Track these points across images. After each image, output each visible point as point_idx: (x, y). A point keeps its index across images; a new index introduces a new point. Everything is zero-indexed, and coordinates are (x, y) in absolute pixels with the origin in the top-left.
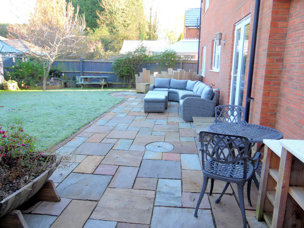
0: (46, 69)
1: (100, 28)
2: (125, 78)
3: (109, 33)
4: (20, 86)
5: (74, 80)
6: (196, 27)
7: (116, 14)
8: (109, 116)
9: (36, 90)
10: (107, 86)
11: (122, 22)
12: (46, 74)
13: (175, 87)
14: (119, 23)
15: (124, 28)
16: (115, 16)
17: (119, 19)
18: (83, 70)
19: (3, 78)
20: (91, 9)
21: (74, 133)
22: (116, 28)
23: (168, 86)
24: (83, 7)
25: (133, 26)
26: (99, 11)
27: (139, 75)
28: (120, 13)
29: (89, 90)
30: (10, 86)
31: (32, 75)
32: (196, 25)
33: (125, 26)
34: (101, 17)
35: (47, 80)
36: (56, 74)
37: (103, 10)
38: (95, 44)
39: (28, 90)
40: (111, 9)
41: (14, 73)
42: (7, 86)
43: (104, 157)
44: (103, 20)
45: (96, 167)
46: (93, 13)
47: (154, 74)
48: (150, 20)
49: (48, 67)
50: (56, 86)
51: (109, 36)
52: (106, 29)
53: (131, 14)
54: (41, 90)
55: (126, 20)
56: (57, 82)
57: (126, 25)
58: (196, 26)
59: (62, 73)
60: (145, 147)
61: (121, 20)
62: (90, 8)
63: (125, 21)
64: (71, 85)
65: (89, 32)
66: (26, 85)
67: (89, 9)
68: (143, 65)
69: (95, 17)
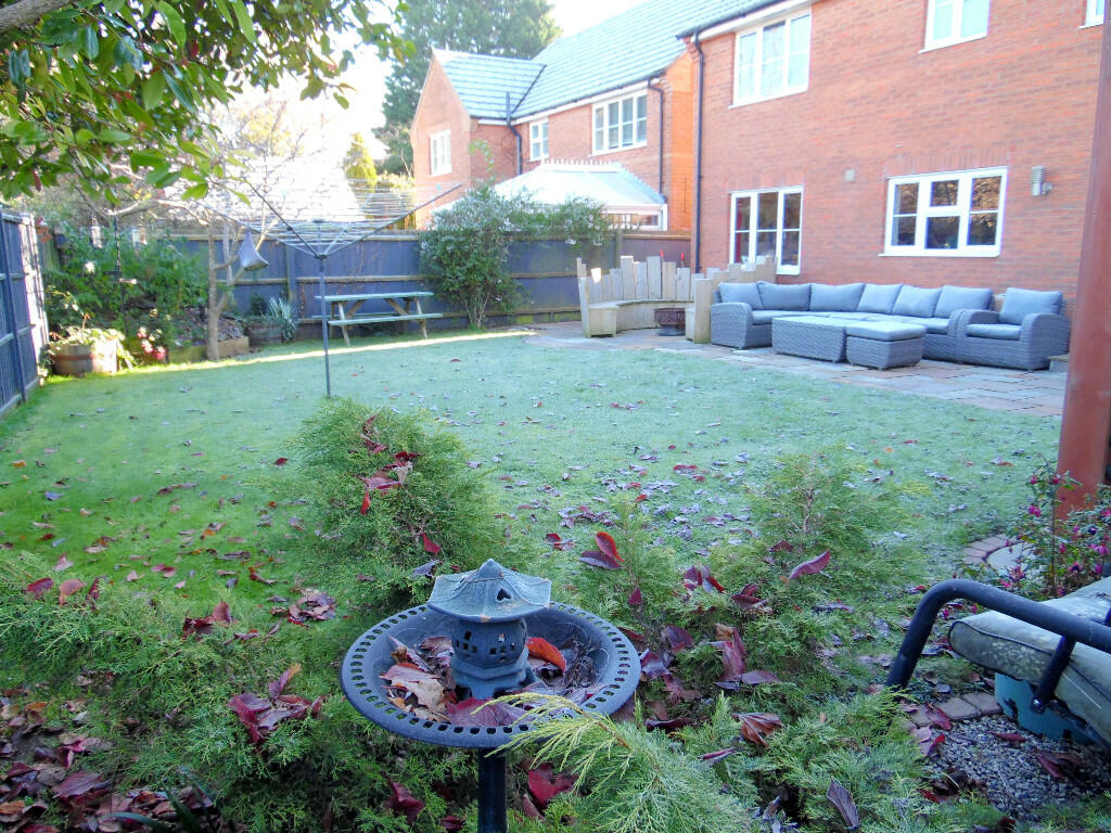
6: (504, 123)
13: (780, 306)
18: (296, 271)
32: (504, 115)
50: (239, 341)
58: (505, 119)
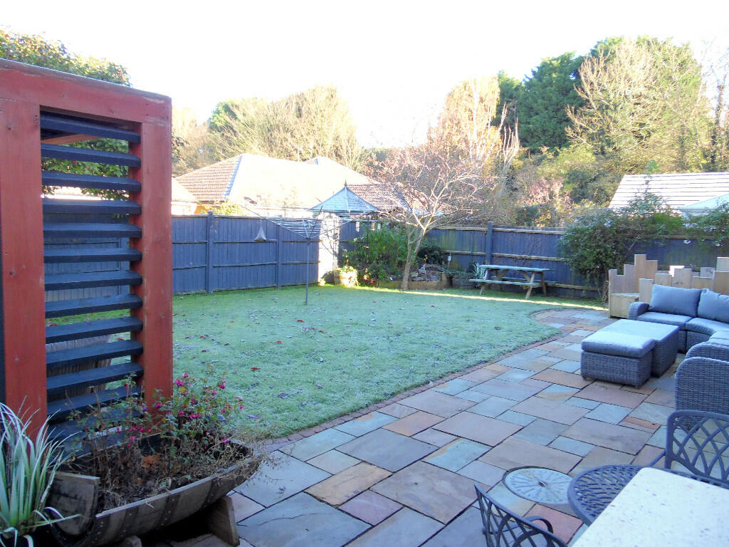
0: (413, 246)
1: (572, 146)
2: (588, 275)
3: (594, 158)
4: (360, 279)
5: (471, 272)
7: (619, 108)
8: (484, 373)
9: (386, 290)
10: (545, 291)
11: (631, 128)
12: (411, 257)
14: (623, 130)
15: (636, 141)
16: (613, 115)
17: (625, 121)
18: (492, 249)
19: (337, 261)
20: (557, 105)
21: (377, 401)
22: (614, 143)
23: (691, 310)
24: (536, 102)
25: (664, 138)
26: (573, 108)
27: (621, 272)
28: (629, 106)
29: (493, 299)
30: (345, 278)
31: (386, 258)
33: (642, 137)
34: (576, 121)
35: (413, 269)
36: (434, 256)
37: (584, 103)
38: (548, 186)
39: (374, 289)
40: (605, 99)
41: (355, 252)
42: (338, 277)
43: (390, 474)
44: (581, 127)
45: (354, 495)
46: (560, 114)
47: (669, 270)
48: (718, 116)
49: (416, 242)
50: (429, 283)
51: (593, 164)
52: (588, 147)
53: (661, 103)
54: (396, 291)
55: (647, 120)
56: (433, 274)
57: (644, 134)
59: (448, 254)
60: (505, 475)
61: (629, 123)
62: (552, 103)
63: (642, 125)
64: (462, 284)
65: (545, 157)
66: (372, 277)
67: (551, 105)
68: (644, 243)
69: (564, 120)
